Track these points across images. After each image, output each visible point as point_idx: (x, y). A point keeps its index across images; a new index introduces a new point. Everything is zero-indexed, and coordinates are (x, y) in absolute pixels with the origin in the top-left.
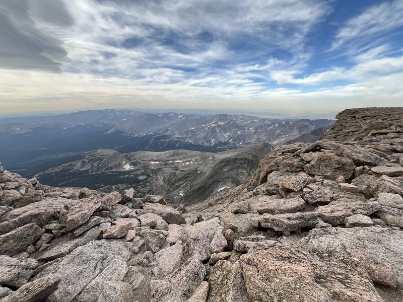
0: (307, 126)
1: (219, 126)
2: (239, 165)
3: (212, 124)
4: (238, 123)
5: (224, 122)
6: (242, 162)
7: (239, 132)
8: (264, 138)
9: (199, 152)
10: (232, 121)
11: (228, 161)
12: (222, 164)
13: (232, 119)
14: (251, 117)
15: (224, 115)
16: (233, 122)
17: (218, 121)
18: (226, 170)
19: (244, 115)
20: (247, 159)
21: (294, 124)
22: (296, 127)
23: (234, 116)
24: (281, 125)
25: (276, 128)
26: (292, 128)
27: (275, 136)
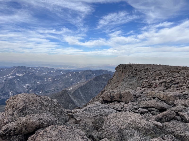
0: (91, 75)
1: (17, 77)
3: (9, 76)
4: (37, 74)
5: (23, 74)
10: (31, 73)
13: (31, 71)
14: (48, 68)
15: (22, 67)
16: (33, 73)
17: (15, 73)
19: (42, 67)
21: (82, 74)
22: (83, 76)
23: (33, 68)
24: (73, 75)
25: (70, 77)
26: (81, 77)
27: (70, 83)
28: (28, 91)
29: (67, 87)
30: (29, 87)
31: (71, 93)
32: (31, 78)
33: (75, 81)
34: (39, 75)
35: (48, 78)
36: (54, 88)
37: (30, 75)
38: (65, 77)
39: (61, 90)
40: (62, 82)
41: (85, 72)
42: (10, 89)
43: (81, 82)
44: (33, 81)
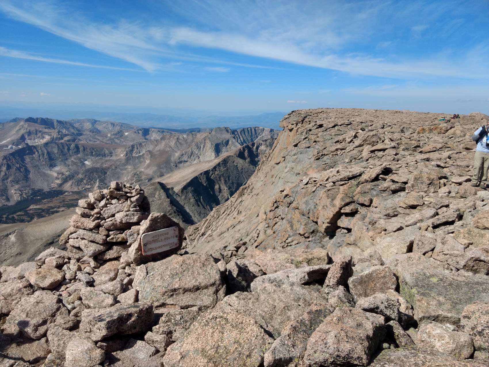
0: (228, 141)
5: (42, 138)
7: (86, 162)
8: (150, 172)
13: (64, 131)
16: (70, 137)
21: (205, 139)
22: (208, 145)
23: (70, 124)
24: (180, 141)
25: (172, 148)
26: (202, 146)
27: (172, 164)
28: (60, 185)
29: (165, 174)
30: (63, 174)
31: (174, 189)
32: (66, 150)
33: (185, 158)
34: (86, 142)
35: (112, 150)
36: (130, 176)
37: (62, 141)
38: (158, 148)
39: (149, 181)
40: (151, 160)
41: (213, 133)
42: (10, 179)
43: (202, 160)
44: (73, 160)
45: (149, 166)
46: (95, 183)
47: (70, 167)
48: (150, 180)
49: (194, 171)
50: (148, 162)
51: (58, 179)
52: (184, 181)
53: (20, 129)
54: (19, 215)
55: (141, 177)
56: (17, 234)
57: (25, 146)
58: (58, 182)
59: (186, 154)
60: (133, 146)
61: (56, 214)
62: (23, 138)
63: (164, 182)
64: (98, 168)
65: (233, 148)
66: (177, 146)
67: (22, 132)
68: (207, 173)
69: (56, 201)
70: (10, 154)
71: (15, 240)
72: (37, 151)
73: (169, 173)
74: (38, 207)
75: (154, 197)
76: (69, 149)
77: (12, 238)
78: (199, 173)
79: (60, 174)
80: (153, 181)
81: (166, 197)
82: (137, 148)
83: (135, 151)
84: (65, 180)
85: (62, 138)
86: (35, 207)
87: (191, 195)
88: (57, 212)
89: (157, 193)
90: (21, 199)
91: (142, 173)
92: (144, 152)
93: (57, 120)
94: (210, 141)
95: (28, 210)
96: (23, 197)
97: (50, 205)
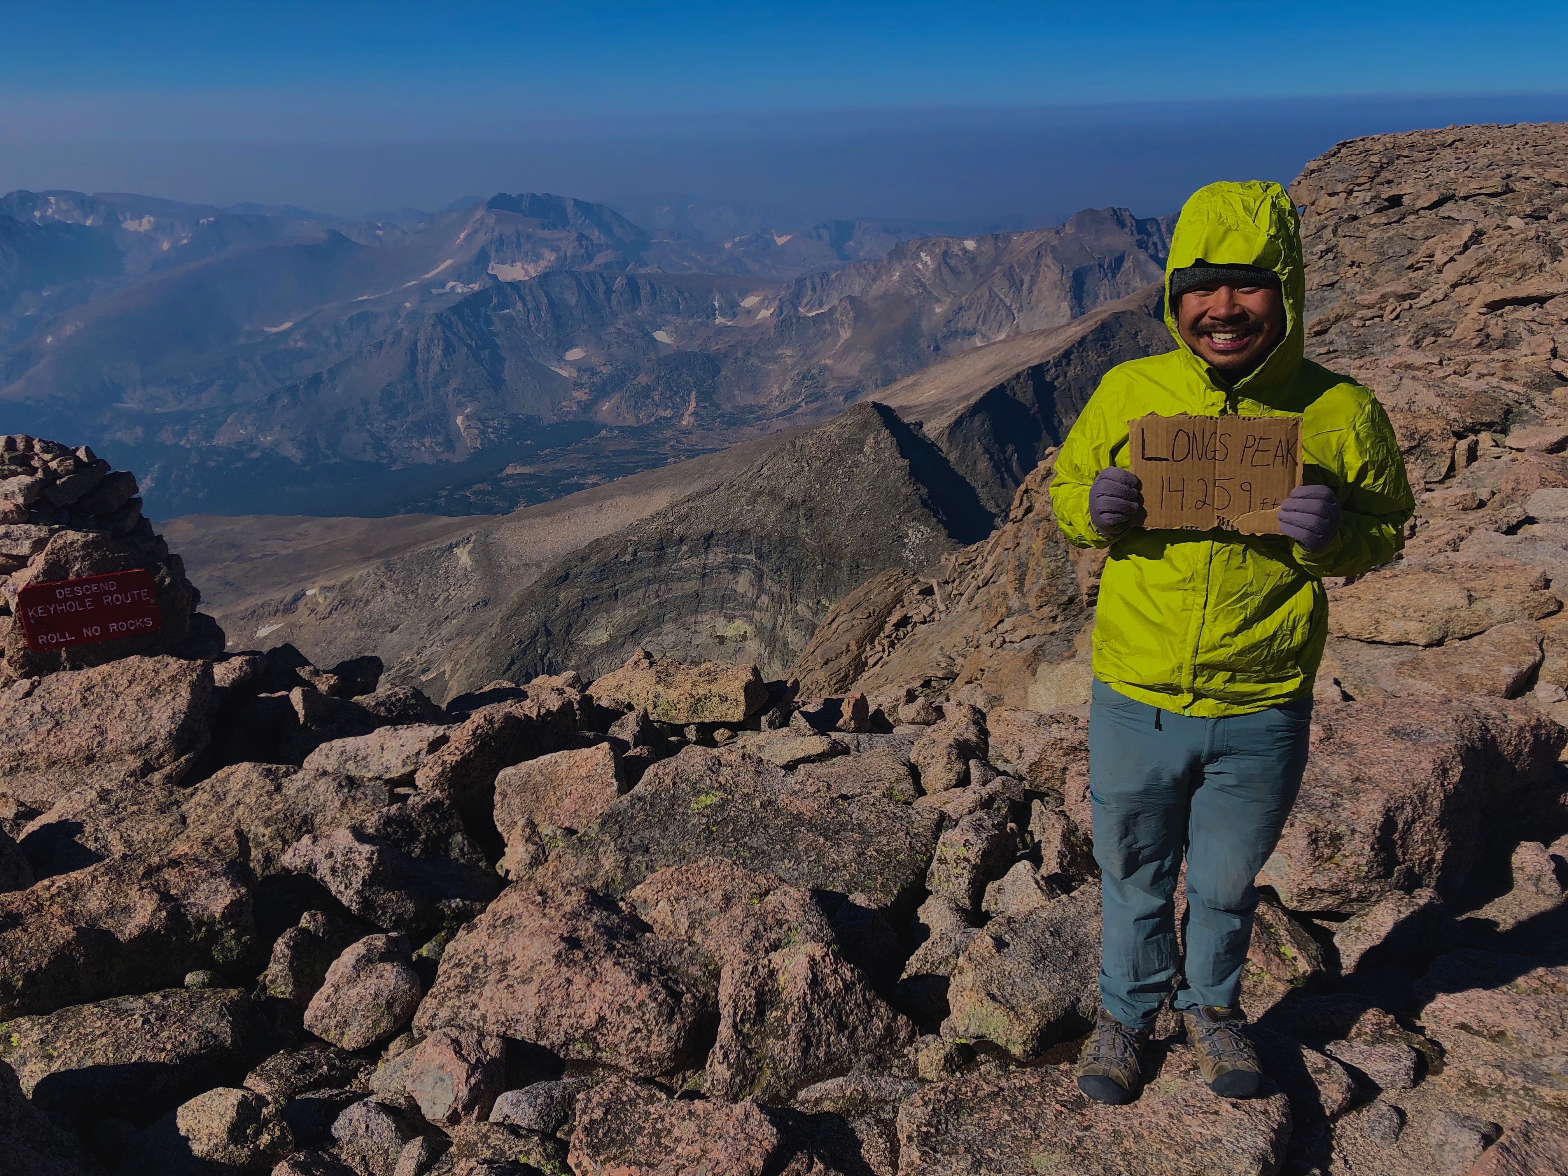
0: (1121, 259)
1: (497, 292)
2: (693, 585)
3: (441, 282)
5: (536, 258)
6: (716, 557)
8: (852, 368)
9: (358, 526)
10: (596, 249)
11: (604, 571)
12: (566, 596)
13: (596, 235)
16: (611, 255)
17: (482, 256)
18: (605, 638)
20: (745, 533)
21: (1039, 254)
22: (1049, 273)
24: (952, 262)
25: (925, 289)
26: (1027, 279)
27: (923, 344)
28: (587, 407)
29: (899, 376)
30: (593, 372)
31: (926, 428)
32: (601, 296)
33: (968, 321)
34: (660, 272)
35: (736, 295)
36: (789, 383)
37: (591, 267)
38: (877, 289)
39: (846, 399)
40: (854, 328)
41: (1069, 230)
42: (453, 384)
43: (1023, 329)
44: (622, 327)
45: (848, 348)
46: (686, 402)
47: (614, 348)
48: (851, 394)
49: (995, 368)
50: (845, 334)
51: (581, 386)
52: (959, 401)
53: (476, 231)
54: (480, 492)
55: (824, 386)
56: (474, 547)
57: (489, 283)
58: (580, 395)
59: (969, 308)
60: (800, 282)
61: (576, 495)
62: (483, 258)
63: (893, 403)
64: (695, 354)
65: (1137, 282)
66: (943, 281)
67: (482, 239)
68: (1037, 372)
69: (574, 455)
70: (450, 309)
71: (470, 563)
72: (522, 298)
73: (912, 373)
74: (526, 470)
75: (861, 451)
76: (609, 292)
77: (464, 557)
78: (1009, 375)
79: (585, 370)
80: (861, 399)
81: (897, 455)
82: (814, 289)
83: (805, 300)
84: (601, 392)
85: (589, 258)
86: (520, 470)
87: (978, 447)
88: (580, 487)
89: (870, 441)
90: (481, 444)
91: (827, 374)
92: (835, 302)
93: (576, 201)
94: (1055, 258)
95: (502, 479)
96: (489, 439)
97: (558, 467)
